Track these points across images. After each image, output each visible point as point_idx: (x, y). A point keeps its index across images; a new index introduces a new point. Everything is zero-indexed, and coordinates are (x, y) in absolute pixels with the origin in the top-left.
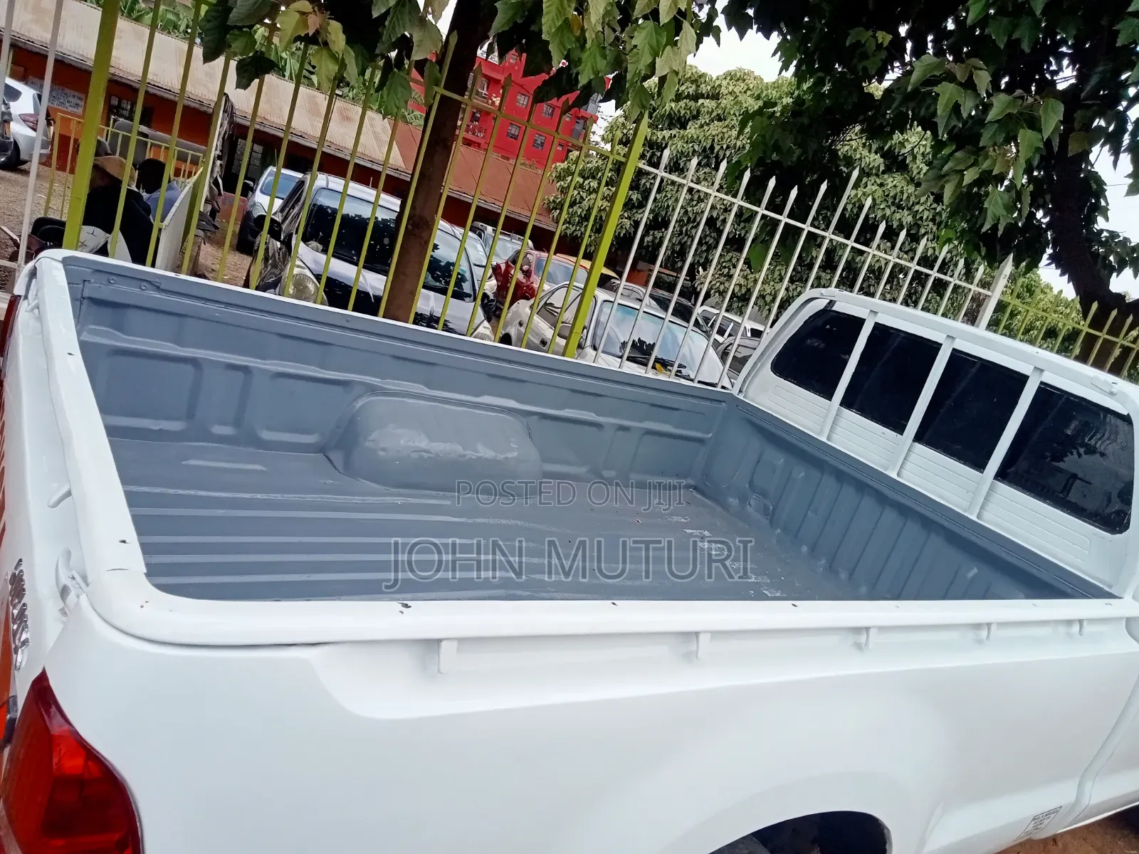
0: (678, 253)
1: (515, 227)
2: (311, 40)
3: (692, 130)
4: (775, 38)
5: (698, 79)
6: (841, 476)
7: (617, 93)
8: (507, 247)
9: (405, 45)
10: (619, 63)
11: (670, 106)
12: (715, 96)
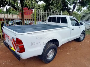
0: (42, 18)
1: (30, 20)
2: (13, 10)
3: (40, 9)
4: (43, 1)
5: (39, 5)
6: (53, 26)
7: (33, 8)
8: (30, 21)
9: (19, 9)
10: (33, 6)
11: (38, 8)
12: (41, 6)
